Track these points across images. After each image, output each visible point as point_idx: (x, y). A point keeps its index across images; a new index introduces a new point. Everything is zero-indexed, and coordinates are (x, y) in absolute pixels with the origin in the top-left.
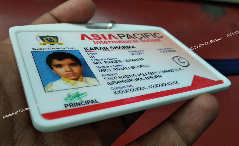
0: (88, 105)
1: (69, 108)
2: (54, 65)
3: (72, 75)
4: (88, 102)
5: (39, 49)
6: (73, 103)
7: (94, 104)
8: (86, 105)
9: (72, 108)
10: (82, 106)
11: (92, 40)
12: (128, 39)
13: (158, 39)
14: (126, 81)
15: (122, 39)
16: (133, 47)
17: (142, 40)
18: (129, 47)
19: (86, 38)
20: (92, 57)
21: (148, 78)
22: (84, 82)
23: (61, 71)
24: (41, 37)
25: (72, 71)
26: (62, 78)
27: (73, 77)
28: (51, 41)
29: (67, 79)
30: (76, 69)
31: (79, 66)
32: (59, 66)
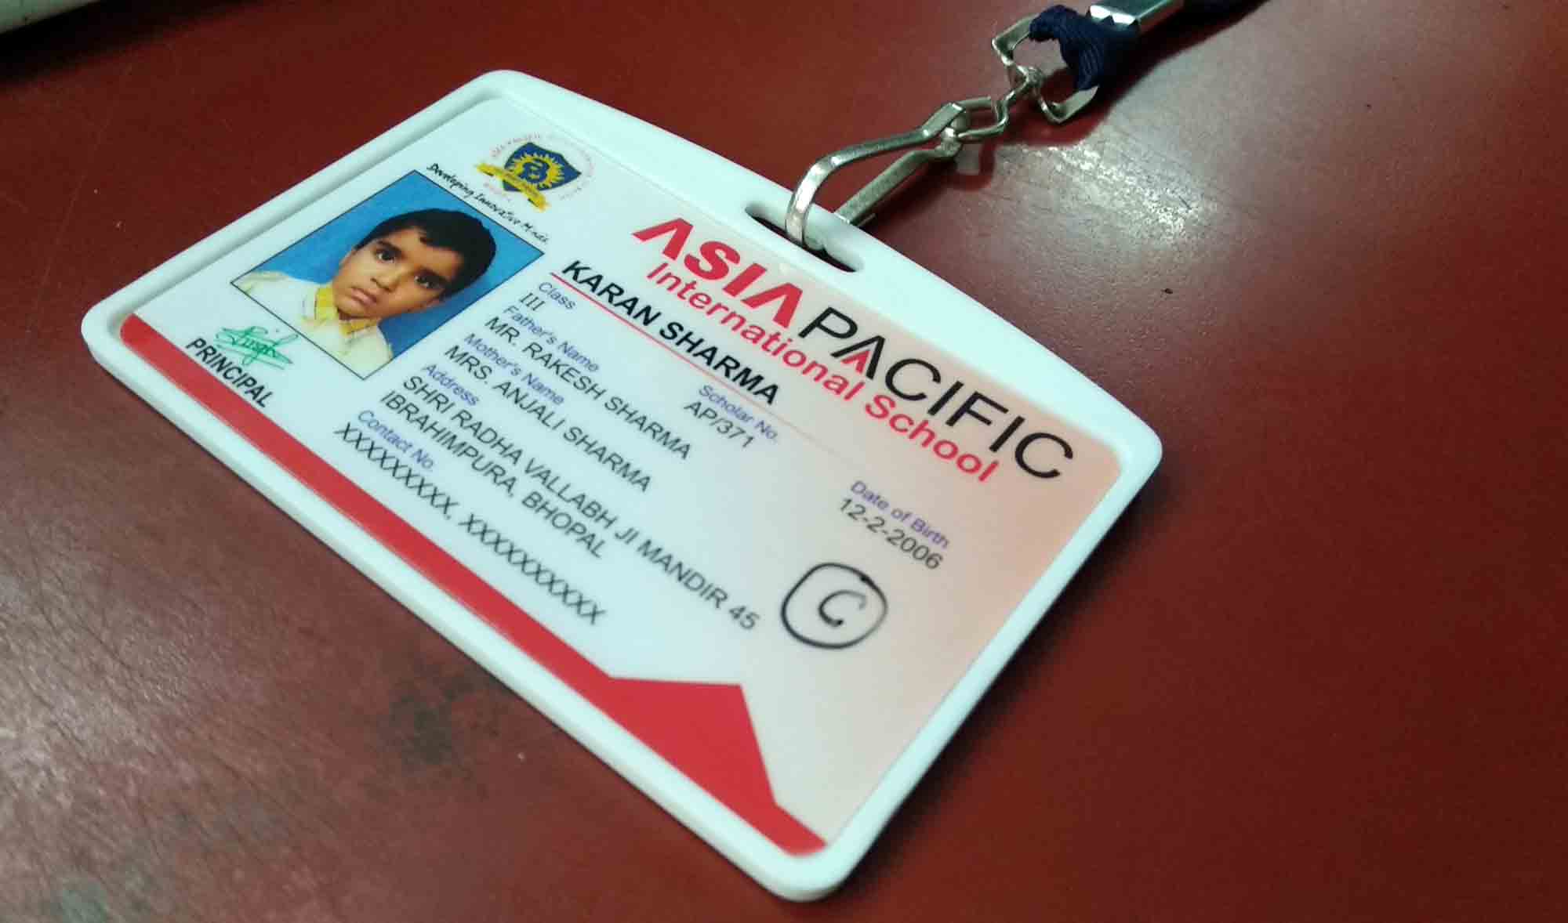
0: (233, 388)
1: (192, 353)
3: (365, 298)
4: (248, 381)
5: (447, 177)
6: (219, 351)
7: (249, 398)
8: (228, 383)
9: (199, 360)
10: (220, 376)
11: (666, 259)
12: (836, 355)
13: (994, 465)
14: (449, 441)
15: (803, 334)
16: (771, 393)
17: (893, 404)
18: (748, 379)
19: (666, 239)
20: (532, 301)
21: (534, 502)
22: (347, 339)
23: (368, 267)
24: (530, 148)
25: (387, 289)
26: (328, 285)
27: (351, 305)
28: (533, 176)
29: (330, 298)
30: (411, 293)
31: (433, 293)
32: (391, 254)
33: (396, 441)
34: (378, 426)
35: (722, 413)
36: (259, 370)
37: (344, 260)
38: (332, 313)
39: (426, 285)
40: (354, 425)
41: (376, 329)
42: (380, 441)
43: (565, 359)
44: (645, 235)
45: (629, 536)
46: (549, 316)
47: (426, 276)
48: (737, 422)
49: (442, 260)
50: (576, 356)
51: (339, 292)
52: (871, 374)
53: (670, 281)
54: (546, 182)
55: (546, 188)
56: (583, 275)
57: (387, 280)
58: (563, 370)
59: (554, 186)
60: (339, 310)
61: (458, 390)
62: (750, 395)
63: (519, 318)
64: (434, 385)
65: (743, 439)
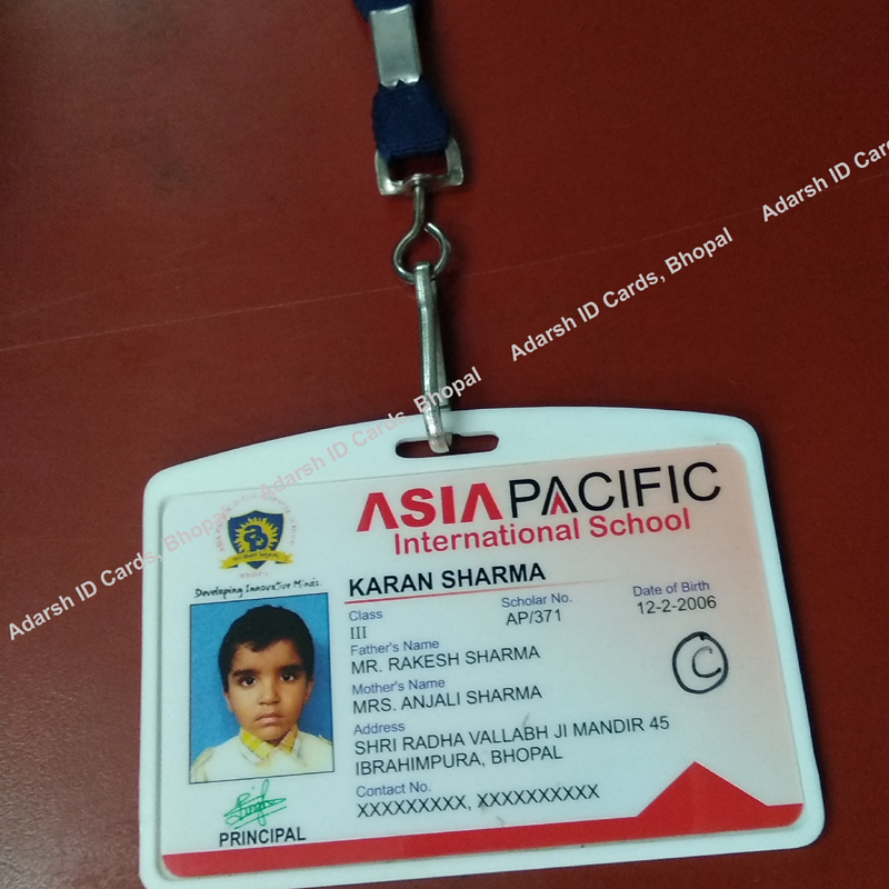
0: (275, 844)
2: (236, 674)
3: (272, 720)
4: (278, 833)
5: (214, 592)
6: (240, 831)
8: (269, 844)
11: (394, 531)
12: (544, 513)
13: (685, 511)
14: (418, 763)
15: (515, 515)
16: (538, 571)
17: (603, 519)
18: (518, 573)
19: (377, 517)
20: (358, 633)
21: (498, 757)
22: (294, 755)
23: (248, 699)
24: (235, 524)
25: (276, 703)
26: (242, 731)
27: (271, 732)
28: (259, 543)
29: (253, 738)
30: (290, 693)
31: (302, 681)
32: (249, 677)
33: (392, 791)
34: (375, 791)
35: (528, 609)
36: (274, 821)
37: (229, 708)
38: (266, 747)
39: (292, 678)
40: (363, 802)
41: (302, 734)
42: (387, 799)
43: (417, 654)
44: (365, 525)
45: (562, 731)
46: (377, 633)
47: (285, 673)
48: (541, 607)
49: (280, 653)
50: (418, 646)
51: (253, 730)
52: (574, 509)
53: (412, 544)
54: (271, 540)
55: (275, 545)
56: (364, 586)
57: (268, 697)
58: (422, 661)
59: (278, 537)
60: (269, 742)
61: (386, 728)
62: (528, 583)
63: (364, 651)
64: (373, 738)
65: (554, 616)
